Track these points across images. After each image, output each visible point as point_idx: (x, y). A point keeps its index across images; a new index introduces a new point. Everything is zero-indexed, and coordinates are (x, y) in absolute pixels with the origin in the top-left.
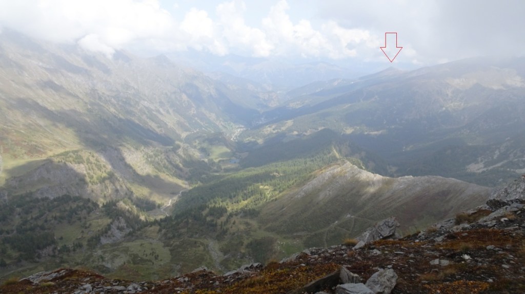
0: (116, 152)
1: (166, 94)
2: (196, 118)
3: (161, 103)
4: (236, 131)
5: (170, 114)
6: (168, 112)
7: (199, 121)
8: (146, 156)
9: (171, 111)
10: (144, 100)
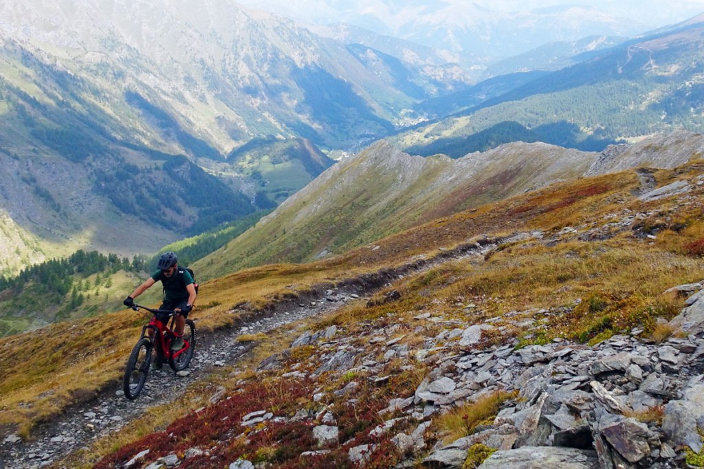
0: (16, 163)
1: (202, 61)
2: (266, 114)
3: (188, 79)
4: (354, 142)
5: (207, 103)
6: (202, 99)
7: (272, 120)
8: (94, 178)
9: (209, 97)
10: (147, 71)
